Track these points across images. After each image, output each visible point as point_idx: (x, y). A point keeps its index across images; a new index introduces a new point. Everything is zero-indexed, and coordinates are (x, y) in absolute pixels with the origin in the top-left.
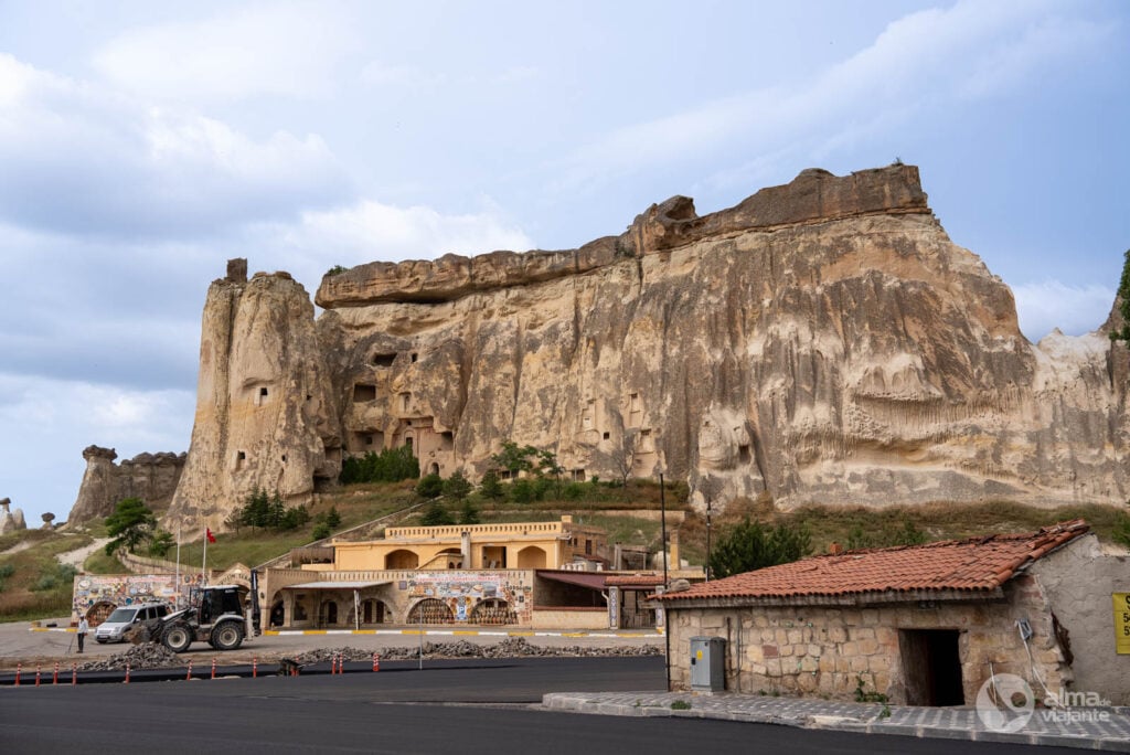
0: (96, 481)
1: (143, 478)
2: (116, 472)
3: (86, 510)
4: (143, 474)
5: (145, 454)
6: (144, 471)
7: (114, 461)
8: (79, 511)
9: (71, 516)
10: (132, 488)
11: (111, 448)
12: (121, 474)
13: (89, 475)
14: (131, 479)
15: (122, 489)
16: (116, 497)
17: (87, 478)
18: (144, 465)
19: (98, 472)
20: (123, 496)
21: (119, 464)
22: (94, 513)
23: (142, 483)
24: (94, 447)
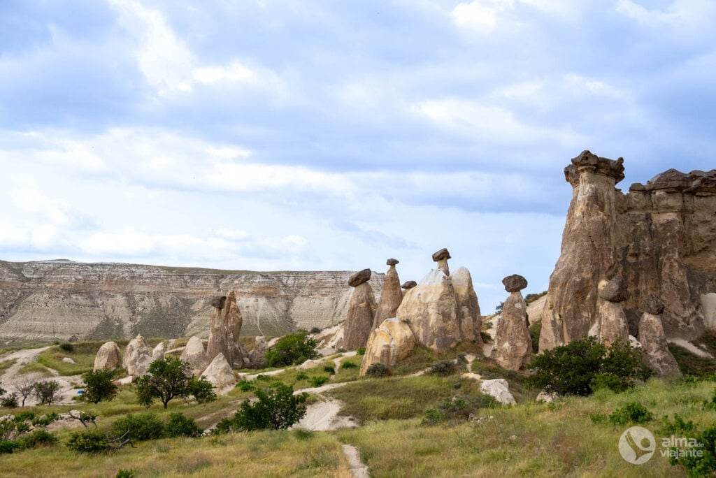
0: (595, 218)
1: (671, 216)
2: (624, 205)
3: (579, 271)
4: (668, 208)
5: (672, 171)
6: (671, 201)
7: (618, 186)
8: (568, 274)
9: (553, 284)
10: (652, 234)
11: (615, 158)
12: (630, 209)
13: (581, 207)
14: (648, 218)
15: (635, 236)
16: (627, 249)
17: (578, 213)
18: (671, 192)
19: (596, 200)
20: (637, 247)
21: (625, 191)
22: (596, 276)
23: (669, 223)
24: (587, 155)
